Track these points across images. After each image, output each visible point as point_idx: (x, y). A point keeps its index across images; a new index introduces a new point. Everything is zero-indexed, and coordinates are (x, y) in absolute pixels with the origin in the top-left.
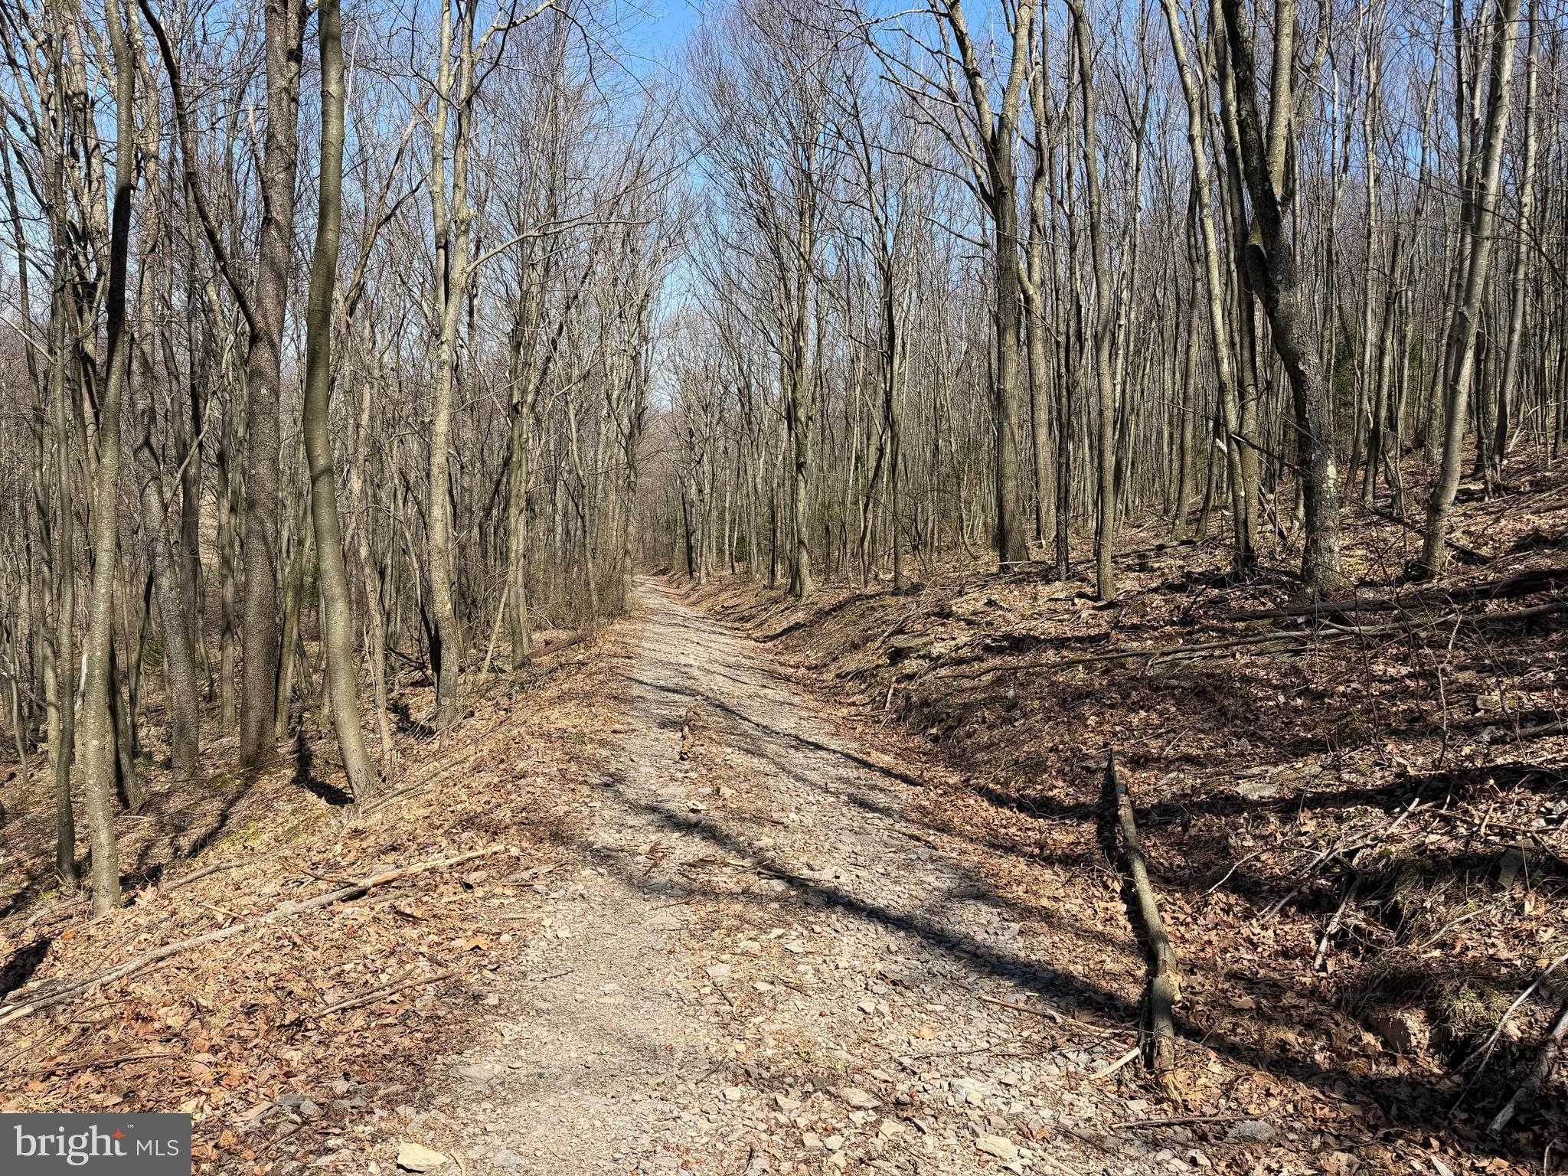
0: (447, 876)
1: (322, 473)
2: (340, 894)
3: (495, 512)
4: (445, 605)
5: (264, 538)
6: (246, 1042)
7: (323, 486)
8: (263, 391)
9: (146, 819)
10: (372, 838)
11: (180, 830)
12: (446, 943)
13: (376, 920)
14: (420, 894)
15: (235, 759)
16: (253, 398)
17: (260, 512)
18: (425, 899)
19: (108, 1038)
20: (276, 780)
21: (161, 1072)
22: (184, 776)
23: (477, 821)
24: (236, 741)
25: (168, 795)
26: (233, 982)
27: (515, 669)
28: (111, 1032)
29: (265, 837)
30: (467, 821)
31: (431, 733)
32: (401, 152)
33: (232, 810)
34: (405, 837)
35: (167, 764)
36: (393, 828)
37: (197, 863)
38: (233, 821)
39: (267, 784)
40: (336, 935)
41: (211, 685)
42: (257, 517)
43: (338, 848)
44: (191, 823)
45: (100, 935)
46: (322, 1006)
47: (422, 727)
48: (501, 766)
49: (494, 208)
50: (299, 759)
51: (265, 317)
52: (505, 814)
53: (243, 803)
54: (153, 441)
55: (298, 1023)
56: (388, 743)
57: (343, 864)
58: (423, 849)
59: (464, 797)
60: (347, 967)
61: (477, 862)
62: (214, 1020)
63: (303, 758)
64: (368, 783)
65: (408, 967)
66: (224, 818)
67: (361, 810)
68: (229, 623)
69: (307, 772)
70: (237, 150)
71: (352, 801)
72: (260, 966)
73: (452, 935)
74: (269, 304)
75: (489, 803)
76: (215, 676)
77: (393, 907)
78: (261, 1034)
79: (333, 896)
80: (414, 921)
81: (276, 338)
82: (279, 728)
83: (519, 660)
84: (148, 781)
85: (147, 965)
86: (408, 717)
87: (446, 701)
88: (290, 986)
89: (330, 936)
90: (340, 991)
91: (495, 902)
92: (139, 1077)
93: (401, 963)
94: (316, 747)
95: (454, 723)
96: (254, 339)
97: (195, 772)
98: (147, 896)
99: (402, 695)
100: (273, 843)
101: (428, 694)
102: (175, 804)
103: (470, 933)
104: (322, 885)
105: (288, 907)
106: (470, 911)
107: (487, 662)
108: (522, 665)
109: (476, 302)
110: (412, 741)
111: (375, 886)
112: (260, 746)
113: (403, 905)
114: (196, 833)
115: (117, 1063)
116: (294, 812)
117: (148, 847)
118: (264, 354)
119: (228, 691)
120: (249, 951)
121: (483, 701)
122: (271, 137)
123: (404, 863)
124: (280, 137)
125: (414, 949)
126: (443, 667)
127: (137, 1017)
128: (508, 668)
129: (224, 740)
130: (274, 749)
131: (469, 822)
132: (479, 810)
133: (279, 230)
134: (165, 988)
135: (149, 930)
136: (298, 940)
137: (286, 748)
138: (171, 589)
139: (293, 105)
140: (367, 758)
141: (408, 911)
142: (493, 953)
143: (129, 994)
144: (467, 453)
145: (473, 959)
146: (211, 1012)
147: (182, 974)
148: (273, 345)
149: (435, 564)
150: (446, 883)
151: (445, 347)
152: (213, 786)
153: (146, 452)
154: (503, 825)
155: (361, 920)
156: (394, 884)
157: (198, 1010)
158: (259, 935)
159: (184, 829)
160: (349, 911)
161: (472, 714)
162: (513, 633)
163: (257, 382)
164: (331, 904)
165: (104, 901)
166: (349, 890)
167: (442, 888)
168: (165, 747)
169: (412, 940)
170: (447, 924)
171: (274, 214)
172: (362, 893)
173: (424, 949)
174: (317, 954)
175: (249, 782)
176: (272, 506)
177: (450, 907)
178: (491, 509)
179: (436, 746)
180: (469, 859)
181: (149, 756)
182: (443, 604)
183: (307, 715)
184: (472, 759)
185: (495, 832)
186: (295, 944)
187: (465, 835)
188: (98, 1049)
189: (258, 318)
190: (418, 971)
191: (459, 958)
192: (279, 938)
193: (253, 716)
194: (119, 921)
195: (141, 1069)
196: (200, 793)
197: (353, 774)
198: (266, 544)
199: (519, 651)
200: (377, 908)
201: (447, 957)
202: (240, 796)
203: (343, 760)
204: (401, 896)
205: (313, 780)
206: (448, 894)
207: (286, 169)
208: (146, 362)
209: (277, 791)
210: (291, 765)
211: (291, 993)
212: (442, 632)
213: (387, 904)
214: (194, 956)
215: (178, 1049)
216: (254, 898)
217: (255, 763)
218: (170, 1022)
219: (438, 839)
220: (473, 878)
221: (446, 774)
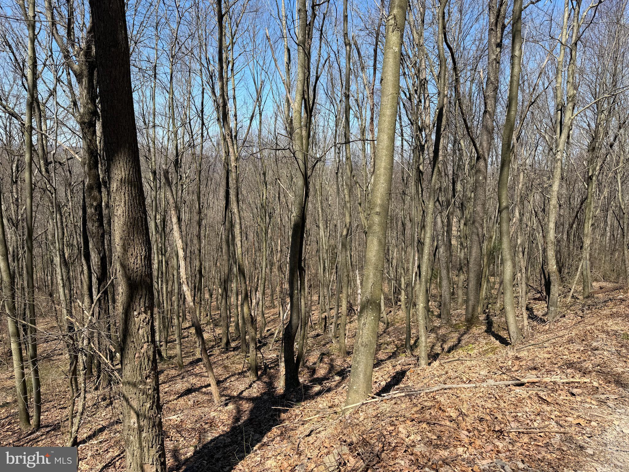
0: (562, 387)
1: (504, 209)
2: (513, 382)
3: (574, 226)
4: (553, 266)
5: (478, 235)
6: (480, 432)
7: (504, 214)
8: (481, 178)
9: (432, 335)
10: (524, 362)
11: (444, 341)
12: (563, 417)
13: (530, 397)
14: (549, 392)
15: (463, 319)
16: (477, 181)
17: (477, 224)
18: (552, 394)
19: (431, 413)
20: (479, 330)
21: (450, 433)
22: (444, 322)
23: (575, 365)
24: (464, 312)
25: (439, 328)
26: (473, 406)
27: (584, 298)
28: (432, 411)
29: (475, 351)
30: (570, 364)
31: (544, 321)
32: (541, 73)
33: (462, 338)
34: (539, 365)
35: (439, 316)
36: (534, 360)
37: (451, 355)
38: (463, 342)
39: (475, 330)
40: (513, 399)
41: (453, 289)
42: (475, 227)
43: (510, 363)
44: (448, 340)
45: (422, 374)
46: (510, 428)
47: (541, 319)
48: (584, 343)
49: (583, 89)
50: (488, 323)
51: (482, 149)
52: (588, 365)
53: (466, 336)
54: (440, 199)
55: (501, 432)
56: (526, 322)
57: (513, 370)
58: (548, 372)
59: (567, 353)
60: (519, 414)
61: (576, 384)
62: (467, 419)
63: (490, 324)
64: (517, 338)
65: (546, 423)
66: (459, 341)
67: (515, 348)
68: (462, 267)
69: (491, 329)
70: (474, 88)
71: (511, 344)
72: (483, 403)
73: (566, 414)
74: (485, 144)
75: (580, 358)
76: (455, 286)
77: (537, 394)
78: (486, 431)
79: (510, 382)
80: (548, 403)
81: (486, 157)
82: (479, 309)
83: (586, 294)
84: (432, 321)
85: (441, 390)
86: (533, 312)
87: (552, 309)
88: (497, 415)
89: (510, 399)
90: (517, 424)
91: (587, 405)
92: (442, 432)
93: (543, 420)
94: (494, 319)
95: (555, 319)
96: (478, 158)
97: (448, 321)
98: (436, 364)
99: (530, 303)
100: (478, 354)
101: (544, 304)
102: (442, 332)
103: (575, 416)
104: (505, 377)
105: (491, 382)
106: (575, 406)
107: (571, 294)
108: (588, 297)
109: (571, 132)
110: (535, 323)
111: (528, 383)
112: (473, 315)
113: (541, 394)
114: (450, 344)
115: (434, 424)
116: (486, 344)
117: (433, 346)
118: (482, 163)
119: (460, 292)
120: (478, 396)
121: (569, 311)
122: (489, 79)
123: (541, 376)
124: (492, 78)
125: (548, 415)
126: (551, 293)
127: (440, 409)
128: (581, 297)
129: (459, 311)
130: (478, 317)
131: (570, 365)
132: (575, 360)
133: (490, 115)
134: (448, 401)
135: (438, 377)
136: (498, 397)
137: (482, 317)
138: (443, 253)
139: (497, 65)
140: (517, 327)
141: (544, 398)
142: (588, 429)
143: (436, 399)
144: (563, 199)
145: (578, 429)
146: (467, 416)
147: (454, 397)
148: (485, 160)
149: (549, 248)
150: (562, 390)
151: (559, 153)
152: (455, 328)
153: (437, 203)
154: (588, 370)
155: (523, 396)
156: (537, 384)
157: (461, 413)
158: (481, 390)
159: (445, 342)
160: (518, 391)
161: (564, 316)
162: (584, 281)
163: (478, 174)
164: (509, 385)
165: (423, 362)
166: (517, 382)
167: (560, 392)
168: (438, 310)
169: (547, 411)
170: (564, 409)
171: (488, 109)
172: (522, 384)
173: (553, 417)
174: (505, 405)
175: (468, 329)
176: (481, 222)
177: (565, 401)
178: (573, 225)
179: (547, 327)
180: (572, 382)
181: (432, 312)
182: (552, 266)
183: (490, 306)
184: (566, 336)
185: (585, 373)
186: (496, 398)
187: (569, 371)
188: (428, 416)
189: (480, 150)
190: (551, 426)
191: (570, 426)
192: (490, 394)
193: (471, 303)
194: (427, 371)
195: (443, 429)
196: (450, 329)
197: (511, 333)
198: (479, 237)
199: (587, 290)
200: (530, 392)
201: (565, 424)
202: (465, 333)
203: (507, 327)
204: (541, 390)
205: (493, 332)
206: (563, 396)
207: (494, 91)
208: (439, 170)
209: (479, 334)
210: (484, 325)
211: (496, 418)
212: (551, 278)
213: (534, 392)
214: (458, 392)
215: (455, 426)
216: (477, 375)
217: (471, 321)
218: (451, 414)
219: (556, 369)
220: (575, 391)
221: (554, 341)
